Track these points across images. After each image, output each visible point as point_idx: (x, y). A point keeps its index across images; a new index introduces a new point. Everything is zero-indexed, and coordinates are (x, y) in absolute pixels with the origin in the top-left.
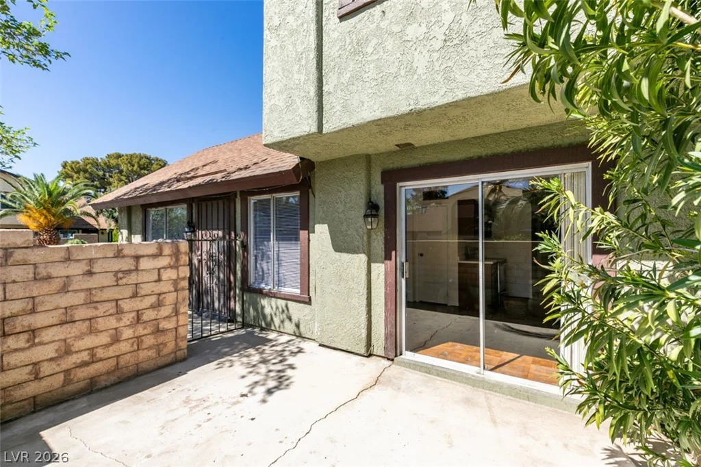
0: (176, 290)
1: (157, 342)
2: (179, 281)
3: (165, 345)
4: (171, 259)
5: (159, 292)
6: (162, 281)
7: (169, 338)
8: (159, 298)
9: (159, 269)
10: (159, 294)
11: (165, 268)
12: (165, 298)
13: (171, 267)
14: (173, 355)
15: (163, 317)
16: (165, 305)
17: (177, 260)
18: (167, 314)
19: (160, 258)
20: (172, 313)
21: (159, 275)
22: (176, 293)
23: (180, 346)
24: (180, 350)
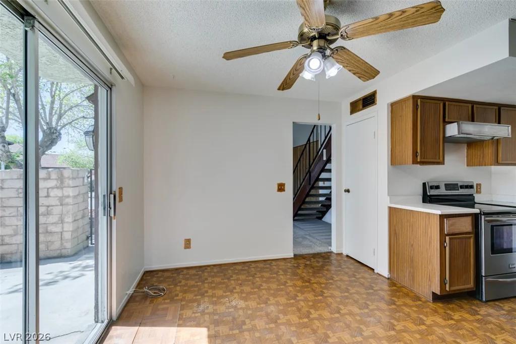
0: (62, 205)
1: (46, 239)
2: (64, 198)
3: (53, 242)
4: (57, 182)
5: (48, 204)
6: (50, 197)
7: (56, 238)
8: (47, 209)
9: (48, 189)
10: (48, 206)
11: (52, 188)
12: (52, 209)
13: (57, 188)
14: (59, 252)
15: (51, 222)
16: (53, 215)
17: (62, 182)
18: (54, 221)
19: (49, 180)
20: (59, 220)
21: (48, 193)
22: (61, 207)
23: (65, 246)
24: (65, 249)
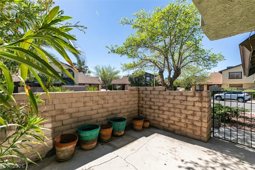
0: (201, 111)
1: (193, 128)
2: (202, 108)
3: (196, 131)
4: (199, 98)
5: (194, 110)
6: (195, 106)
7: (198, 129)
8: (194, 113)
9: (194, 102)
10: (194, 111)
11: (196, 102)
12: (196, 113)
13: (199, 102)
14: (199, 137)
15: (196, 120)
16: (196, 116)
17: (202, 99)
18: (197, 119)
19: (194, 97)
20: (199, 120)
21: (194, 104)
22: (201, 113)
23: (203, 135)
24: (203, 137)
